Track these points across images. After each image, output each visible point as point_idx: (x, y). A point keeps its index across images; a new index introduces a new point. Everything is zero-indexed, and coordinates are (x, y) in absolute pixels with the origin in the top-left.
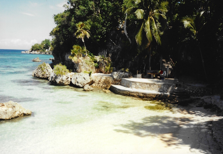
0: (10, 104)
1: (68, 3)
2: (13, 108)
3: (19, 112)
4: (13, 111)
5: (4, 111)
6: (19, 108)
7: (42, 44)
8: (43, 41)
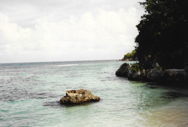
0: (81, 91)
1: (146, 12)
2: (83, 94)
3: (88, 98)
4: (83, 97)
5: (75, 96)
6: (89, 95)
7: (133, 53)
8: (133, 51)
